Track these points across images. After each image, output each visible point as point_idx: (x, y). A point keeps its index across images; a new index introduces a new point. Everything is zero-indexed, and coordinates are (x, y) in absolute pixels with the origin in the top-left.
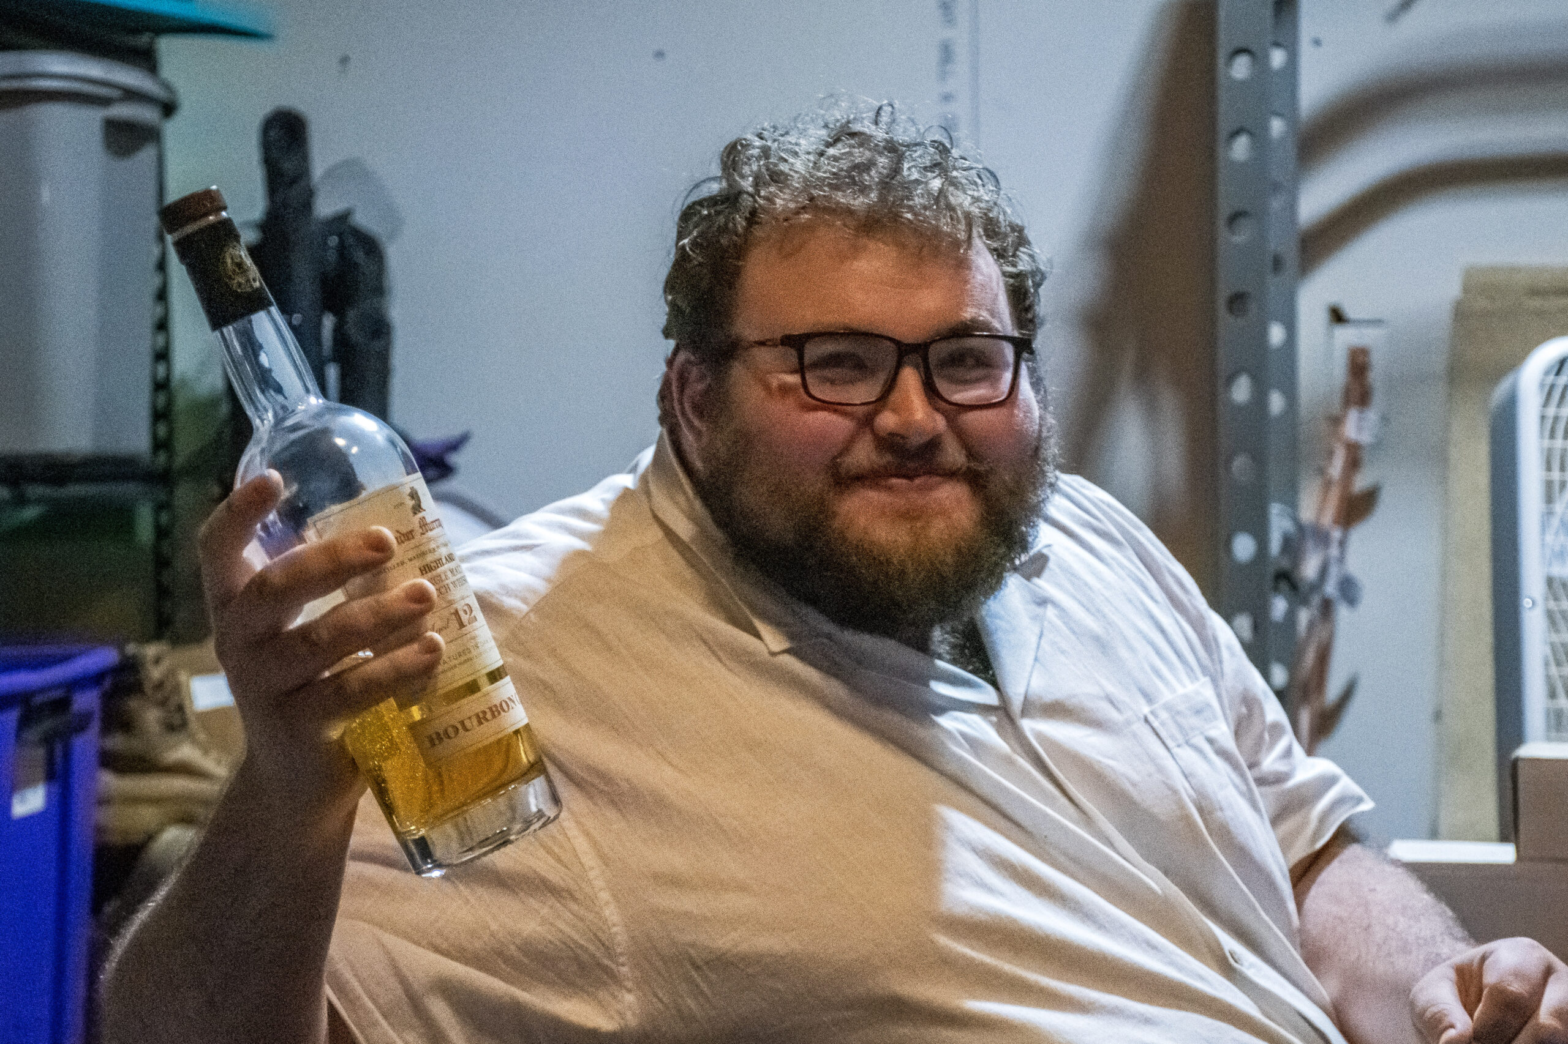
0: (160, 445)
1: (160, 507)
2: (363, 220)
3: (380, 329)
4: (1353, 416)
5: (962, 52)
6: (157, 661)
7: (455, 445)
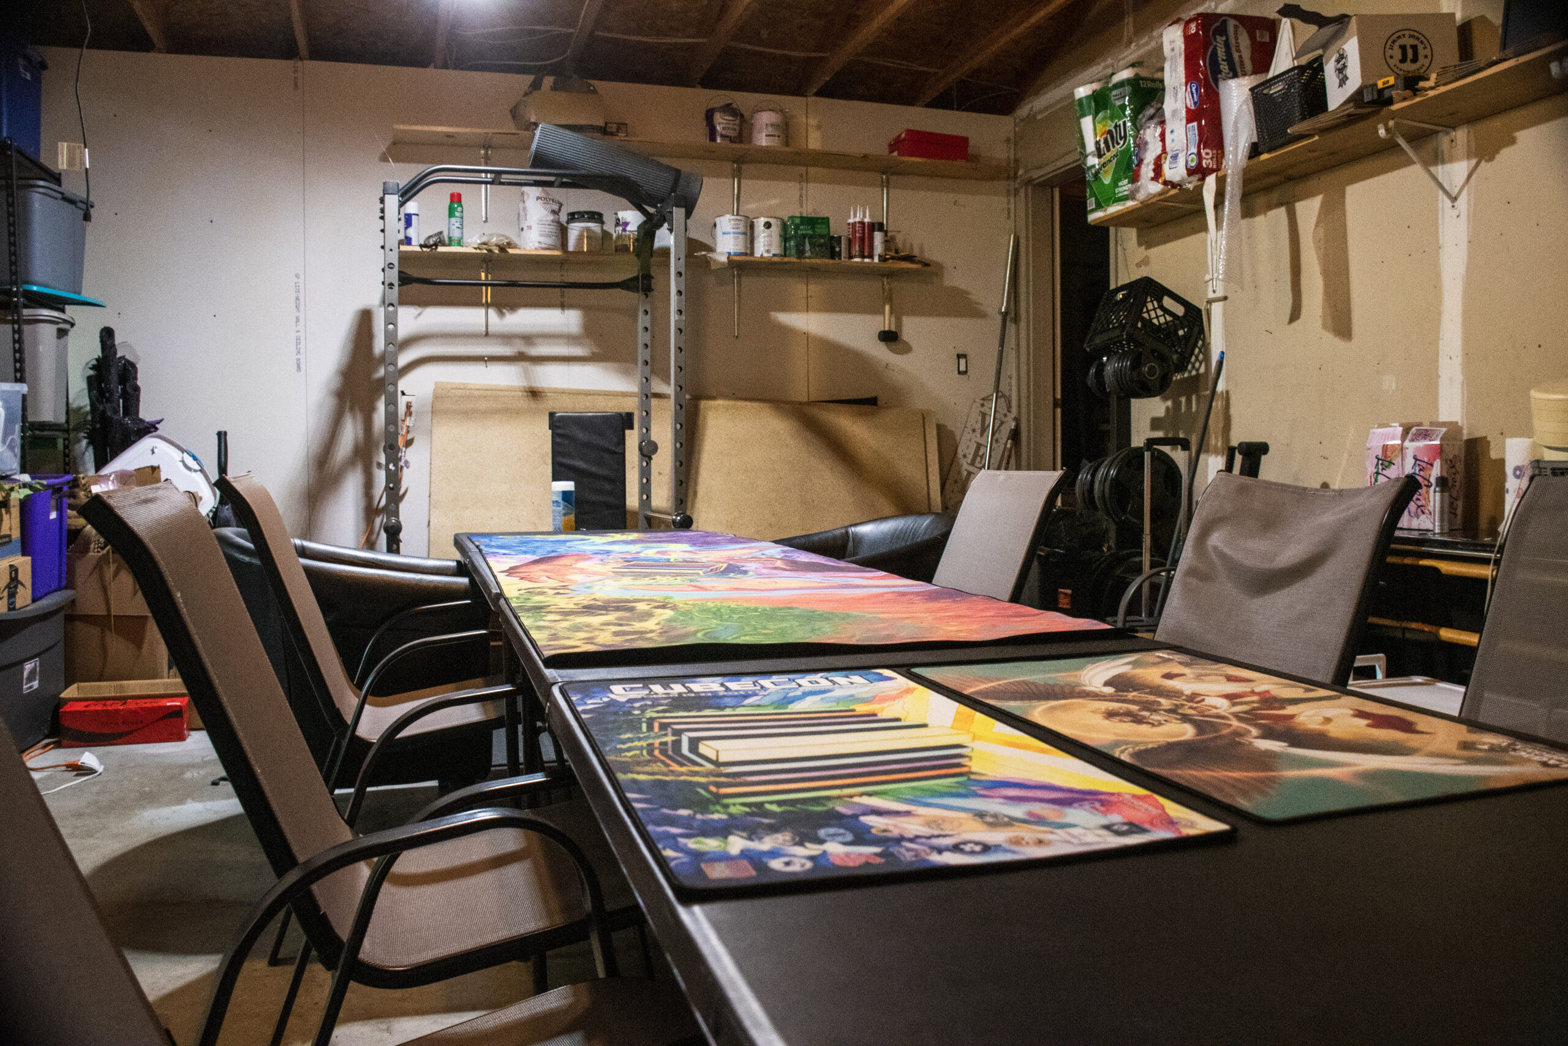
0: (67, 421)
1: (65, 439)
2: (129, 357)
3: (137, 389)
4: (408, 418)
5: (302, 319)
6: (83, 478)
7: (159, 422)
